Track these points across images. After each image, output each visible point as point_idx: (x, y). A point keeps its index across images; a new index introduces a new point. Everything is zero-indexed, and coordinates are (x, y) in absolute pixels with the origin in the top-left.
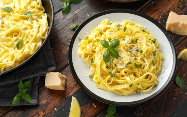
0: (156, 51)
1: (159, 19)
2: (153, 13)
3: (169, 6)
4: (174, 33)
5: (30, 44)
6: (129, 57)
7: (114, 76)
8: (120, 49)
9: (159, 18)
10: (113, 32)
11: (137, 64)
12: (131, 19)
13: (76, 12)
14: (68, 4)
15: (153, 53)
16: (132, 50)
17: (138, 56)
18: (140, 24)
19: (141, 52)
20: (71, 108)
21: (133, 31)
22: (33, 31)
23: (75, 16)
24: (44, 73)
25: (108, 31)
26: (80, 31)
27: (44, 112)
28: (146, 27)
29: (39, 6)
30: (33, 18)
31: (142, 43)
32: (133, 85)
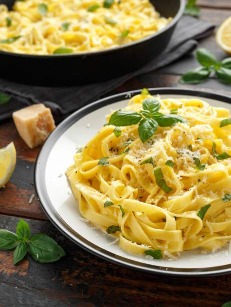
7: (103, 164)
11: (167, 179)
14: (205, 72)
16: (188, 151)
17: (186, 170)
32: (112, 206)
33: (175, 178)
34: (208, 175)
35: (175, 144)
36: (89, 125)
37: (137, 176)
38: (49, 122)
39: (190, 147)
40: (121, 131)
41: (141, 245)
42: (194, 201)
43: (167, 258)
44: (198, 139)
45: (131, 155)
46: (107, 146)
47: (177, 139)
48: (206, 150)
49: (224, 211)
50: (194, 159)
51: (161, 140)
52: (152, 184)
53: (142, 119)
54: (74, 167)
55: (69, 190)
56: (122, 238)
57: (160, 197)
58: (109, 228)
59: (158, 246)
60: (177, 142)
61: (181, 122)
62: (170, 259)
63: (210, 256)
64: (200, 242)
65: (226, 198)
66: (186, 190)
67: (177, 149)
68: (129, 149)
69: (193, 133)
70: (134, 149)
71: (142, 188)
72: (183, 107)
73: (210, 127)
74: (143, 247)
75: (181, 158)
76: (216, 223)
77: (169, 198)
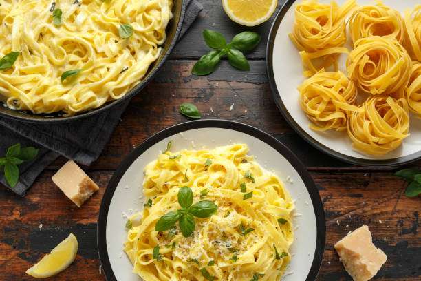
0: (263, 276)
1: (343, 218)
2: (344, 196)
3: (387, 206)
4: (341, 263)
5: (84, 90)
6: (204, 252)
7: (157, 259)
8: (203, 226)
9: (346, 213)
10: (225, 184)
12: (289, 179)
13: (217, 84)
14: (217, 58)
15: (256, 275)
17: (223, 260)
18: (295, 200)
19: (235, 258)
20: (55, 251)
21: (262, 208)
22: (108, 69)
23: (208, 91)
24: (67, 157)
25: (219, 174)
26: (182, 131)
27: (21, 215)
28: (299, 214)
29: (157, 28)
30: (131, 43)
31: (256, 243)
33: (216, 270)
34: (240, 265)
37: (187, 270)
38: (89, 183)
45: (178, 251)
47: (212, 232)
50: (228, 249)
67: (213, 241)
68: (175, 243)
70: (180, 244)
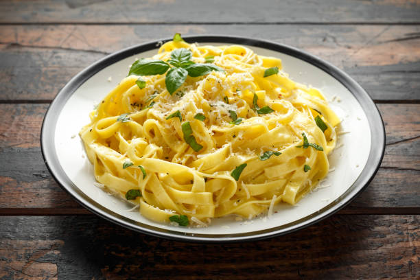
7: (123, 120)
11: (197, 135)
15: (267, 151)
16: (223, 103)
32: (132, 167)
33: (206, 133)
34: (244, 130)
35: (208, 96)
36: (110, 79)
37: (163, 133)
39: (226, 99)
40: (145, 82)
41: (164, 209)
42: (227, 159)
43: (194, 225)
44: (237, 90)
45: (155, 109)
46: (129, 99)
47: (211, 90)
48: (245, 102)
49: (263, 172)
50: (230, 111)
51: (192, 91)
52: (179, 142)
53: (170, 69)
54: (90, 126)
55: (83, 153)
56: (143, 203)
57: (188, 155)
58: (128, 193)
59: (184, 211)
60: (211, 94)
61: (216, 70)
62: (198, 226)
63: (246, 223)
64: (234, 207)
65: (265, 156)
66: (219, 147)
67: (210, 101)
68: (154, 102)
69: (229, 83)
70: (160, 103)
71: (168, 146)
72: (222, 55)
73: (251, 76)
74: (167, 212)
75: (214, 111)
76: (254, 185)
77: (199, 156)
